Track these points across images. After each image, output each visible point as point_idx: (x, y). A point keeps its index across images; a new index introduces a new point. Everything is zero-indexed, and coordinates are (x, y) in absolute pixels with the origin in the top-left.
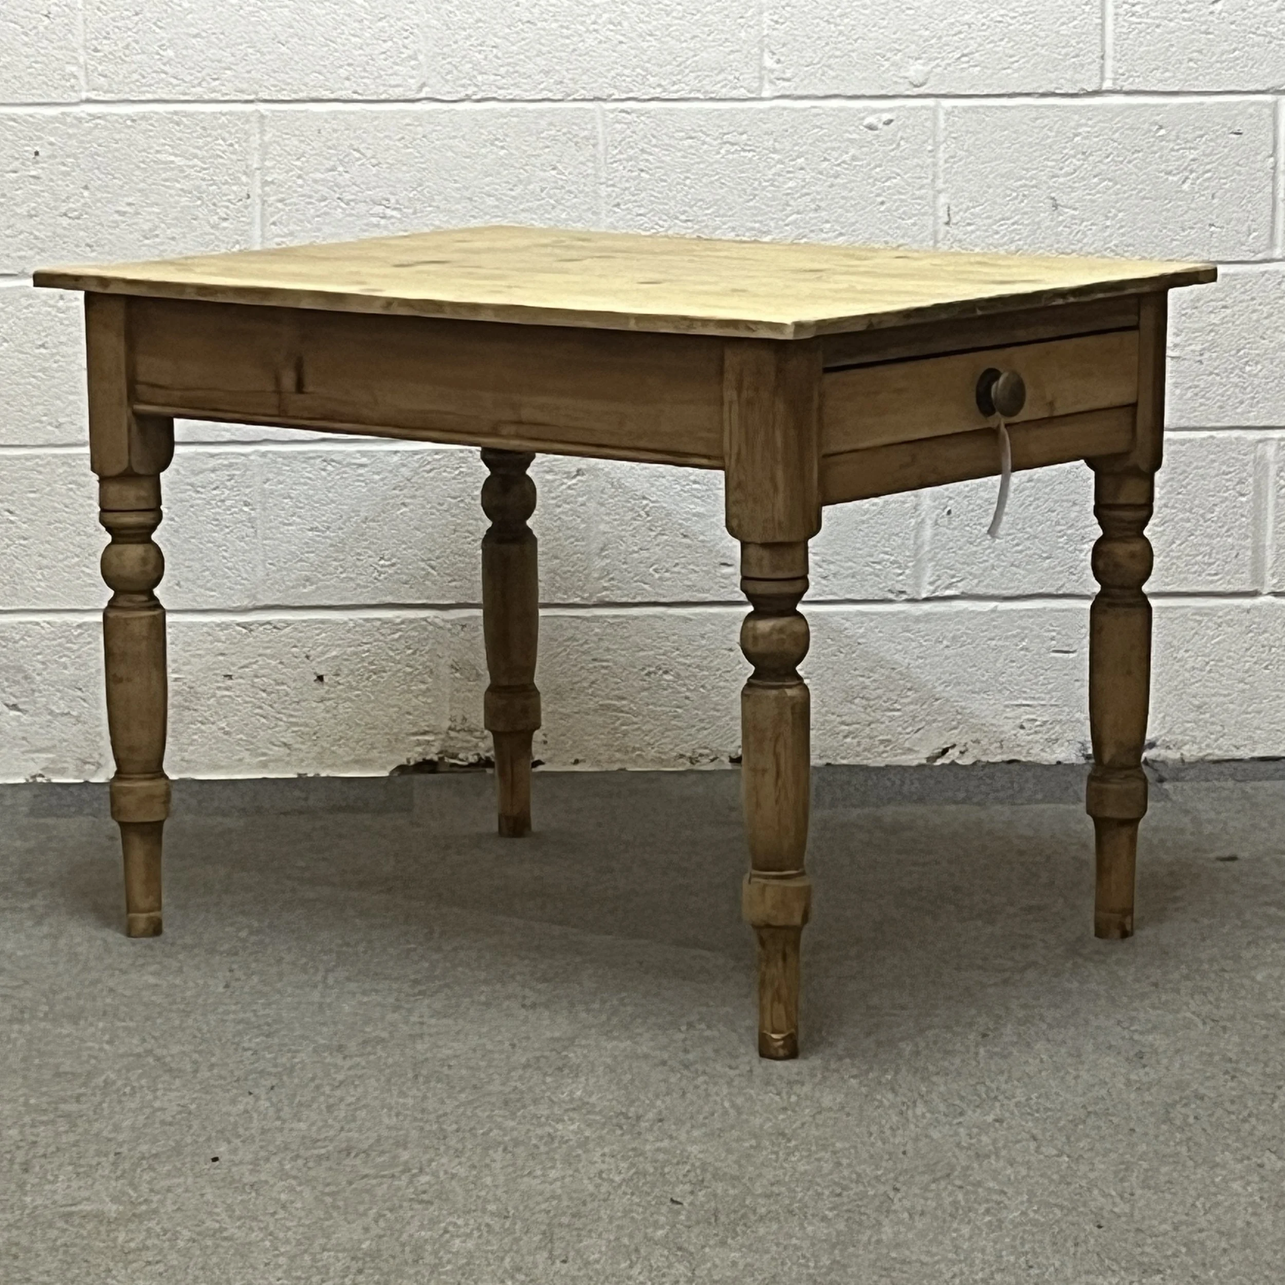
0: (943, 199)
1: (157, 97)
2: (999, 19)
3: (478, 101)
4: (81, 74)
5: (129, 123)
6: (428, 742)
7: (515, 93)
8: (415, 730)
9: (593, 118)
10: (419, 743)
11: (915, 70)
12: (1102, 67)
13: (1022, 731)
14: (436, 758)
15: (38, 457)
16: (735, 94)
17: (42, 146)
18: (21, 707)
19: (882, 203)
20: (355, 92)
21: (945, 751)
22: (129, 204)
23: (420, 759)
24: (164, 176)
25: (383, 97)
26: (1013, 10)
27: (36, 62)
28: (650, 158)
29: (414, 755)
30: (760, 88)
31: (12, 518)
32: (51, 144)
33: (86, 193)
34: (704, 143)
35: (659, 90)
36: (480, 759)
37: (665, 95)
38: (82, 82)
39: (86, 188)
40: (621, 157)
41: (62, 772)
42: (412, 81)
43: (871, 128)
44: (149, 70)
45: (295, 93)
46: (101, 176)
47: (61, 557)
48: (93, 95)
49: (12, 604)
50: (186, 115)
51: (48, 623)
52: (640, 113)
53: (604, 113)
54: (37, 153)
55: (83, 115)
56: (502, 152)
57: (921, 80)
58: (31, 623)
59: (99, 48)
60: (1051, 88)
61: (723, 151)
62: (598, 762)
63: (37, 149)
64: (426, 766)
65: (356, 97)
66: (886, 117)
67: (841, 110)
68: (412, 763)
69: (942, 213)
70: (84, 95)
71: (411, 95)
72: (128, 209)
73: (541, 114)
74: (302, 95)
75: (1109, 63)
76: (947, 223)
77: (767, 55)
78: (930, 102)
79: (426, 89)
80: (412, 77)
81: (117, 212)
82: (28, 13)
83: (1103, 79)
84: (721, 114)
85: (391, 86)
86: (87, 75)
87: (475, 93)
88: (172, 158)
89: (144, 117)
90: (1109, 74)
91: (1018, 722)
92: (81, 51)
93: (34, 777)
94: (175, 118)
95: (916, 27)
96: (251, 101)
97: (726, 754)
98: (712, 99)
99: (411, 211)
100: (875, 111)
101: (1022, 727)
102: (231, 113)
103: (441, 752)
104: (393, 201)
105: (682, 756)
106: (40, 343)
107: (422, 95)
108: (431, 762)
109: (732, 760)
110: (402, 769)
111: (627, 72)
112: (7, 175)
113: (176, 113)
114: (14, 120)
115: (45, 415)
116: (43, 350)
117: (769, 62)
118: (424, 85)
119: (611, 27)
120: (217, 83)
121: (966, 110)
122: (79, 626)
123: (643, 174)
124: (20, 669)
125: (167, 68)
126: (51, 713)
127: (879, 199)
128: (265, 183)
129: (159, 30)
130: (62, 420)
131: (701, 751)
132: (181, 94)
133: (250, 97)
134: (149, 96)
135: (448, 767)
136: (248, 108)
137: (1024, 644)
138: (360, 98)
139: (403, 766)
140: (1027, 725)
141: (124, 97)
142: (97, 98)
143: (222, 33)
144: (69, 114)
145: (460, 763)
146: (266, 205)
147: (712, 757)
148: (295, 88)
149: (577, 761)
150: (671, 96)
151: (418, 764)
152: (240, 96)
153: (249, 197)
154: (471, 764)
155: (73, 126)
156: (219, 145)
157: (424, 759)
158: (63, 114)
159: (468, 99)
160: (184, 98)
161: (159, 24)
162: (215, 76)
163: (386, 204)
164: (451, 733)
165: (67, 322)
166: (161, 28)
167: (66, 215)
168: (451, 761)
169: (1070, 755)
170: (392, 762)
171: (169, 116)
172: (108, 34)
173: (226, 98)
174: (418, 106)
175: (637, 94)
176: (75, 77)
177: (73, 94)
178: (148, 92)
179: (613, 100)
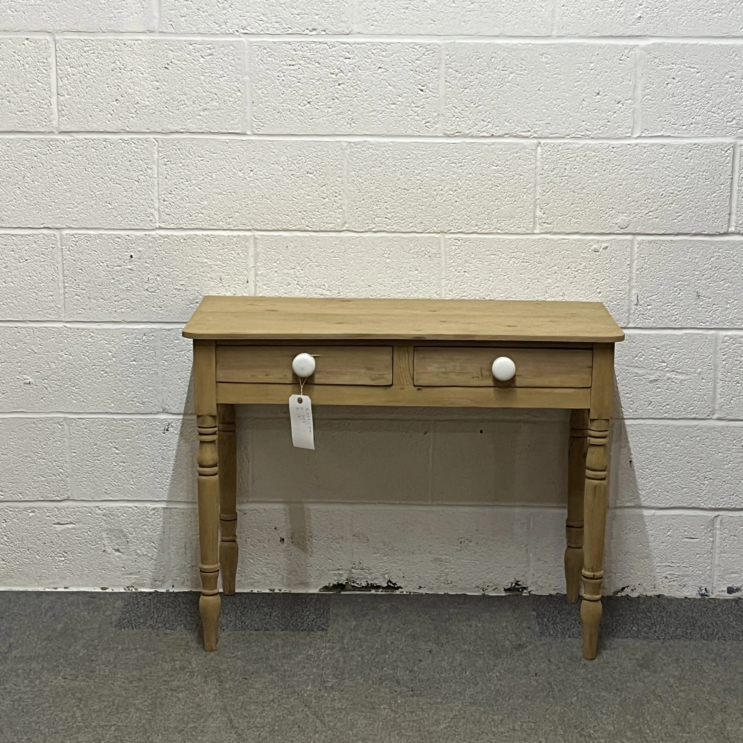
0: (634, 291)
1: (198, 227)
2: (672, 192)
3: (375, 232)
4: (156, 213)
5: (182, 240)
6: (340, 575)
7: (396, 227)
8: (333, 568)
9: (439, 243)
10: (335, 575)
11: (621, 219)
12: (729, 220)
13: (666, 580)
14: (344, 583)
15: (131, 419)
16: (519, 231)
17: (134, 252)
18: (121, 550)
19: (600, 293)
20: (308, 226)
21: (623, 589)
22: (182, 285)
23: (336, 583)
24: (201, 270)
25: (323, 229)
26: (680, 187)
27: (131, 206)
28: (471, 265)
29: (333, 581)
30: (534, 228)
31: (117, 451)
32: (140, 251)
33: (158, 278)
34: (502, 258)
35: (476, 228)
36: (368, 584)
37: (479, 231)
38: (157, 218)
39: (159, 275)
40: (454, 264)
41: (143, 586)
42: (339, 220)
43: (596, 251)
44: (194, 212)
45: (273, 226)
46: (167, 270)
47: (143, 473)
48: (163, 225)
49: (117, 496)
50: (214, 237)
51: (136, 507)
52: (466, 240)
53: (445, 240)
54: (131, 256)
55: (157, 236)
56: (388, 261)
57: (626, 225)
58: (126, 507)
59: (166, 199)
60: (699, 231)
61: (511, 262)
62: (432, 589)
63: (132, 254)
64: (340, 587)
65: (308, 228)
66: (604, 245)
67: (579, 240)
68: (331, 585)
69: (634, 298)
70: (158, 225)
71: (338, 228)
72: (181, 287)
73: (410, 240)
74: (278, 227)
75: (734, 217)
76: (637, 305)
77: (538, 210)
78: (629, 237)
79: (347, 225)
80: (339, 218)
81: (176, 289)
82: (127, 179)
83: (729, 227)
84: (511, 241)
85: (327, 223)
86: (159, 214)
87: (373, 228)
88: (206, 260)
89: (190, 238)
90: (733, 223)
91: (664, 575)
92: (156, 201)
93: (128, 587)
94: (208, 238)
95: (623, 195)
96: (250, 230)
97: (503, 587)
98: (506, 233)
99: (337, 292)
100: (598, 241)
101: (666, 578)
102: (239, 236)
103: (347, 580)
104: (327, 286)
105: (478, 587)
106: (133, 359)
107: (345, 228)
108: (342, 584)
109: (505, 590)
110: (326, 588)
111: (459, 218)
112: (115, 268)
113: (208, 236)
114: (119, 238)
115: (135, 397)
116: (134, 363)
117: (539, 213)
118: (345, 223)
119: (451, 192)
120: (231, 219)
121: (650, 242)
122: (153, 509)
123: (466, 274)
124: (121, 531)
125: (203, 211)
126: (138, 554)
127: (599, 290)
128: (256, 275)
129: (199, 190)
130: (144, 400)
131: (488, 584)
132: (211, 225)
133: (249, 228)
134: (193, 226)
135: (351, 588)
136: (248, 234)
137: (669, 533)
138: (310, 229)
139: (326, 586)
140: (669, 577)
141: (180, 226)
142: (164, 227)
143: (234, 192)
144: (149, 235)
145: (357, 586)
146: (257, 287)
147: (494, 587)
148: (274, 223)
149: (420, 587)
150: (483, 231)
151: (334, 586)
152: (243, 227)
153: (248, 282)
154: (363, 587)
155: (151, 242)
156: (232, 254)
157: (338, 583)
158: (146, 235)
159: (370, 231)
160: (213, 228)
161: (199, 187)
162: (230, 216)
163: (323, 287)
164: (352, 570)
165: (147, 348)
166: (200, 189)
167: (147, 290)
168: (353, 584)
169: (692, 593)
170: (320, 585)
171: (204, 237)
172: (171, 191)
173: (236, 228)
174: (342, 234)
175: (464, 230)
176: (153, 215)
177: (152, 224)
178: (193, 224)
179: (451, 233)
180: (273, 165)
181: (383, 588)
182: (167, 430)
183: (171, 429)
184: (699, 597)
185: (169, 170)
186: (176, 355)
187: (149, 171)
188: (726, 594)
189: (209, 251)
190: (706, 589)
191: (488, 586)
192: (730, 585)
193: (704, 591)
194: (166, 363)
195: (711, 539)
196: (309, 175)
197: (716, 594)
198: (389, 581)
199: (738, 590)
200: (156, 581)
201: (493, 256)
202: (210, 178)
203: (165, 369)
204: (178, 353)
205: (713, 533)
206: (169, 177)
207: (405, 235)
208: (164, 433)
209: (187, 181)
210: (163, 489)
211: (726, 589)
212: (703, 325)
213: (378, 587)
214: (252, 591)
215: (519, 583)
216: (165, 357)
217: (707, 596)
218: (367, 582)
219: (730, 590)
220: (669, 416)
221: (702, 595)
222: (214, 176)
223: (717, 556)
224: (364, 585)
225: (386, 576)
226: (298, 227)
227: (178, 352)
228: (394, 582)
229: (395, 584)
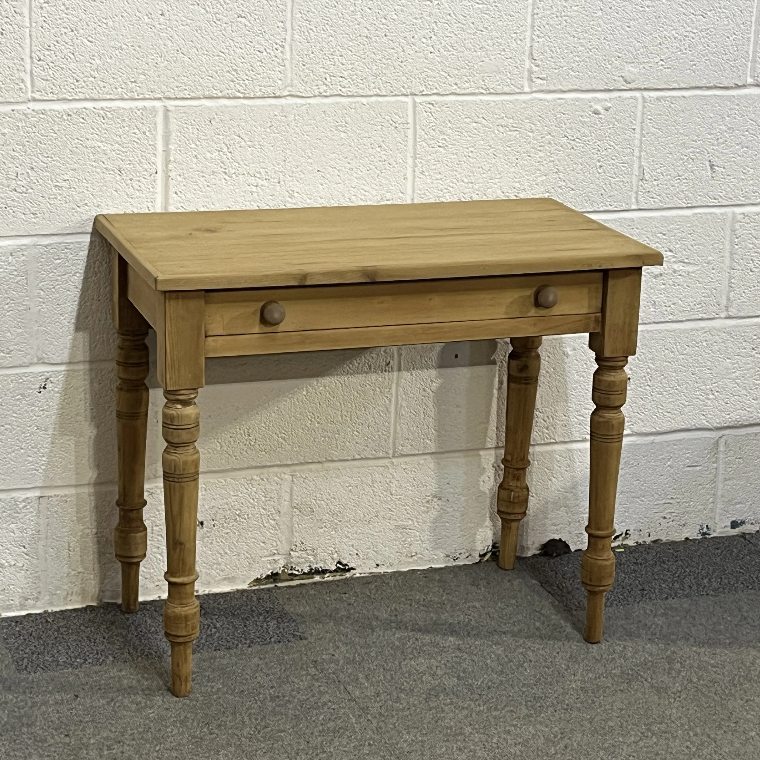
1: (88, 97)
2: (687, 34)
3: (327, 97)
4: (27, 78)
5: (65, 117)
6: (276, 561)
7: (353, 89)
8: (266, 553)
10: (269, 562)
11: (629, 71)
13: (665, 520)
14: (280, 572)
16: (506, 89)
20: (239, 91)
21: (616, 537)
22: (65, 180)
23: (269, 573)
24: (92, 158)
25: (258, 94)
26: (695, 28)
28: (447, 137)
29: (266, 571)
34: (485, 126)
35: (455, 87)
36: (311, 569)
37: (458, 91)
38: (29, 85)
40: (426, 136)
41: (9, 608)
42: (280, 82)
43: (597, 113)
44: (82, 76)
46: (44, 159)
47: (10, 450)
48: (37, 96)
50: (110, 110)
52: (441, 104)
53: (415, 105)
55: (29, 111)
57: (632, 79)
59: (42, 57)
60: (715, 83)
61: (497, 132)
62: (392, 565)
64: (274, 577)
65: (238, 94)
66: (606, 105)
67: (577, 100)
68: (264, 576)
69: (639, 172)
70: (30, 95)
71: (278, 93)
72: (64, 184)
73: (372, 106)
74: (199, 94)
76: (642, 180)
78: (635, 94)
79: (290, 89)
80: (280, 79)
81: (56, 186)
83: (746, 77)
84: (496, 104)
85: (264, 86)
86: (32, 80)
87: (324, 91)
88: (100, 144)
89: (78, 113)
91: (662, 515)
92: (28, 60)
94: (102, 112)
96: (160, 99)
97: (478, 552)
98: (491, 93)
99: (276, 181)
100: (599, 101)
101: (665, 518)
102: (144, 108)
103: (283, 567)
104: (263, 173)
105: (448, 556)
107: (287, 93)
108: (277, 574)
109: (480, 555)
110: (257, 581)
111: (434, 74)
113: (102, 109)
117: (531, 66)
118: (288, 85)
119: (424, 40)
120: (134, 84)
121: (659, 99)
122: (24, 500)
123: (441, 149)
125: (95, 74)
128: (170, 162)
129: (89, 44)
130: (11, 348)
131: (460, 552)
132: (107, 93)
133: (159, 96)
134: (81, 96)
135: (288, 577)
136: (157, 104)
137: (669, 463)
138: (241, 95)
139: (257, 579)
140: (668, 516)
141: (61, 96)
142: (40, 98)
143: (139, 47)
144: (18, 111)
145: (297, 573)
146: (170, 179)
147: (467, 554)
148: (193, 89)
149: (378, 565)
150: (463, 92)
151: (268, 577)
152: (152, 95)
153: (156, 173)
154: (304, 573)
155: (21, 120)
156: (135, 134)
157: (272, 573)
158: (13, 110)
159: (320, 95)
160: (108, 97)
161: (90, 39)
162: (133, 80)
163: (258, 175)
164: (292, 553)
165: (15, 273)
166: (91, 42)
167: (16, 191)
168: (290, 572)
169: (693, 534)
170: (249, 578)
171: (96, 111)
172: (49, 46)
173: (141, 97)
174: (282, 101)
175: (441, 91)
176: (23, 81)
177: (22, 95)
178: (80, 92)
179: (423, 95)
180: (192, 7)
181: (331, 572)
182: (44, 388)
183: (49, 386)
184: (700, 537)
185: (46, 15)
186: (57, 280)
187: (19, 17)
188: (729, 529)
189: (103, 131)
190: (707, 526)
191: (460, 554)
192: (734, 519)
193: (705, 530)
194: (42, 293)
195: (715, 465)
196: (240, 19)
197: (718, 531)
198: (339, 562)
199: (743, 522)
200: (27, 599)
201: (474, 125)
202: (105, 26)
203: (41, 302)
204: (59, 278)
205: (716, 457)
206: (47, 26)
207: (364, 100)
208: (40, 392)
209: (72, 31)
210: (37, 470)
211: (729, 524)
212: (716, 202)
213: (324, 572)
214: (159, 597)
215: (497, 545)
216: (40, 285)
217: (709, 535)
218: (310, 566)
219: (734, 525)
220: (674, 318)
221: (704, 534)
222: (111, 23)
223: (721, 485)
224: (306, 572)
225: (335, 556)
226: (226, 92)
227: (59, 276)
228: (344, 562)
229: (346, 565)
